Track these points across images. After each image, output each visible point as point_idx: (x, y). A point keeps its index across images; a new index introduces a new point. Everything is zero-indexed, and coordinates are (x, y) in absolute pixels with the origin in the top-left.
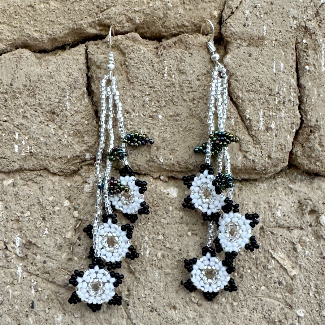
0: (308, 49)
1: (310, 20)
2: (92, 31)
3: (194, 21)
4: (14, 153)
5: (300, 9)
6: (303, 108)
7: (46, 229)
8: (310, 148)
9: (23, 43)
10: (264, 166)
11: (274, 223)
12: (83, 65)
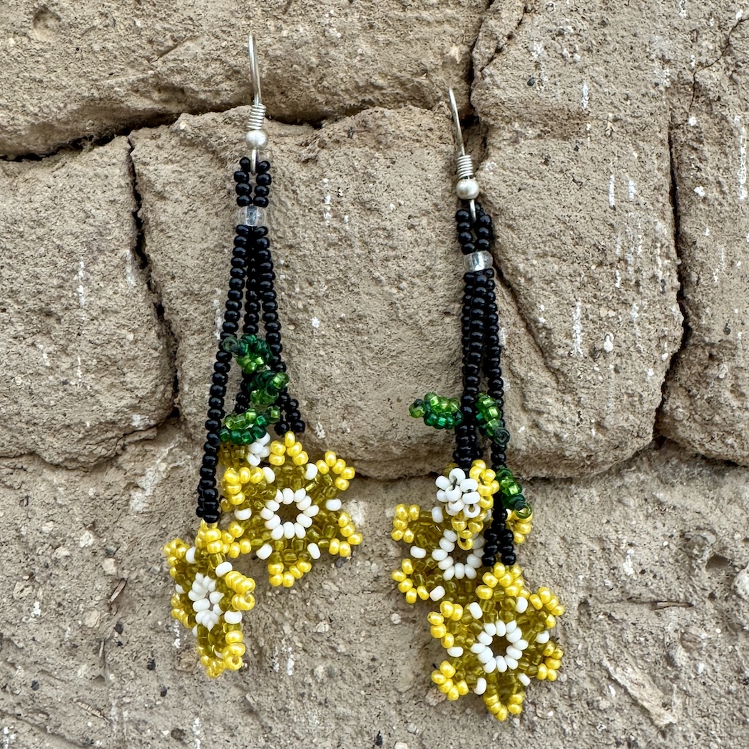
0: (701, 142)
2: (141, 104)
3: (399, 74)
5: (680, 36)
6: (689, 296)
7: (37, 604)
8: (709, 401)
10: (586, 448)
11: (616, 593)
12: (119, 190)
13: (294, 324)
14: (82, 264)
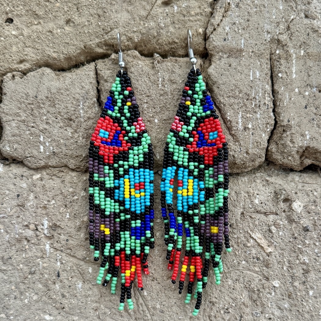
1: (282, 34)
2: (100, 50)
4: (40, 152)
5: (273, 24)
6: (277, 110)
7: (68, 214)
8: (283, 145)
9: (45, 62)
10: (243, 160)
11: (253, 209)
12: (93, 79)
13: (149, 122)
14: (81, 103)
